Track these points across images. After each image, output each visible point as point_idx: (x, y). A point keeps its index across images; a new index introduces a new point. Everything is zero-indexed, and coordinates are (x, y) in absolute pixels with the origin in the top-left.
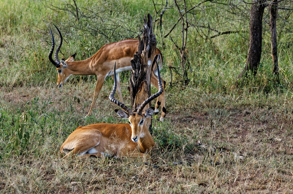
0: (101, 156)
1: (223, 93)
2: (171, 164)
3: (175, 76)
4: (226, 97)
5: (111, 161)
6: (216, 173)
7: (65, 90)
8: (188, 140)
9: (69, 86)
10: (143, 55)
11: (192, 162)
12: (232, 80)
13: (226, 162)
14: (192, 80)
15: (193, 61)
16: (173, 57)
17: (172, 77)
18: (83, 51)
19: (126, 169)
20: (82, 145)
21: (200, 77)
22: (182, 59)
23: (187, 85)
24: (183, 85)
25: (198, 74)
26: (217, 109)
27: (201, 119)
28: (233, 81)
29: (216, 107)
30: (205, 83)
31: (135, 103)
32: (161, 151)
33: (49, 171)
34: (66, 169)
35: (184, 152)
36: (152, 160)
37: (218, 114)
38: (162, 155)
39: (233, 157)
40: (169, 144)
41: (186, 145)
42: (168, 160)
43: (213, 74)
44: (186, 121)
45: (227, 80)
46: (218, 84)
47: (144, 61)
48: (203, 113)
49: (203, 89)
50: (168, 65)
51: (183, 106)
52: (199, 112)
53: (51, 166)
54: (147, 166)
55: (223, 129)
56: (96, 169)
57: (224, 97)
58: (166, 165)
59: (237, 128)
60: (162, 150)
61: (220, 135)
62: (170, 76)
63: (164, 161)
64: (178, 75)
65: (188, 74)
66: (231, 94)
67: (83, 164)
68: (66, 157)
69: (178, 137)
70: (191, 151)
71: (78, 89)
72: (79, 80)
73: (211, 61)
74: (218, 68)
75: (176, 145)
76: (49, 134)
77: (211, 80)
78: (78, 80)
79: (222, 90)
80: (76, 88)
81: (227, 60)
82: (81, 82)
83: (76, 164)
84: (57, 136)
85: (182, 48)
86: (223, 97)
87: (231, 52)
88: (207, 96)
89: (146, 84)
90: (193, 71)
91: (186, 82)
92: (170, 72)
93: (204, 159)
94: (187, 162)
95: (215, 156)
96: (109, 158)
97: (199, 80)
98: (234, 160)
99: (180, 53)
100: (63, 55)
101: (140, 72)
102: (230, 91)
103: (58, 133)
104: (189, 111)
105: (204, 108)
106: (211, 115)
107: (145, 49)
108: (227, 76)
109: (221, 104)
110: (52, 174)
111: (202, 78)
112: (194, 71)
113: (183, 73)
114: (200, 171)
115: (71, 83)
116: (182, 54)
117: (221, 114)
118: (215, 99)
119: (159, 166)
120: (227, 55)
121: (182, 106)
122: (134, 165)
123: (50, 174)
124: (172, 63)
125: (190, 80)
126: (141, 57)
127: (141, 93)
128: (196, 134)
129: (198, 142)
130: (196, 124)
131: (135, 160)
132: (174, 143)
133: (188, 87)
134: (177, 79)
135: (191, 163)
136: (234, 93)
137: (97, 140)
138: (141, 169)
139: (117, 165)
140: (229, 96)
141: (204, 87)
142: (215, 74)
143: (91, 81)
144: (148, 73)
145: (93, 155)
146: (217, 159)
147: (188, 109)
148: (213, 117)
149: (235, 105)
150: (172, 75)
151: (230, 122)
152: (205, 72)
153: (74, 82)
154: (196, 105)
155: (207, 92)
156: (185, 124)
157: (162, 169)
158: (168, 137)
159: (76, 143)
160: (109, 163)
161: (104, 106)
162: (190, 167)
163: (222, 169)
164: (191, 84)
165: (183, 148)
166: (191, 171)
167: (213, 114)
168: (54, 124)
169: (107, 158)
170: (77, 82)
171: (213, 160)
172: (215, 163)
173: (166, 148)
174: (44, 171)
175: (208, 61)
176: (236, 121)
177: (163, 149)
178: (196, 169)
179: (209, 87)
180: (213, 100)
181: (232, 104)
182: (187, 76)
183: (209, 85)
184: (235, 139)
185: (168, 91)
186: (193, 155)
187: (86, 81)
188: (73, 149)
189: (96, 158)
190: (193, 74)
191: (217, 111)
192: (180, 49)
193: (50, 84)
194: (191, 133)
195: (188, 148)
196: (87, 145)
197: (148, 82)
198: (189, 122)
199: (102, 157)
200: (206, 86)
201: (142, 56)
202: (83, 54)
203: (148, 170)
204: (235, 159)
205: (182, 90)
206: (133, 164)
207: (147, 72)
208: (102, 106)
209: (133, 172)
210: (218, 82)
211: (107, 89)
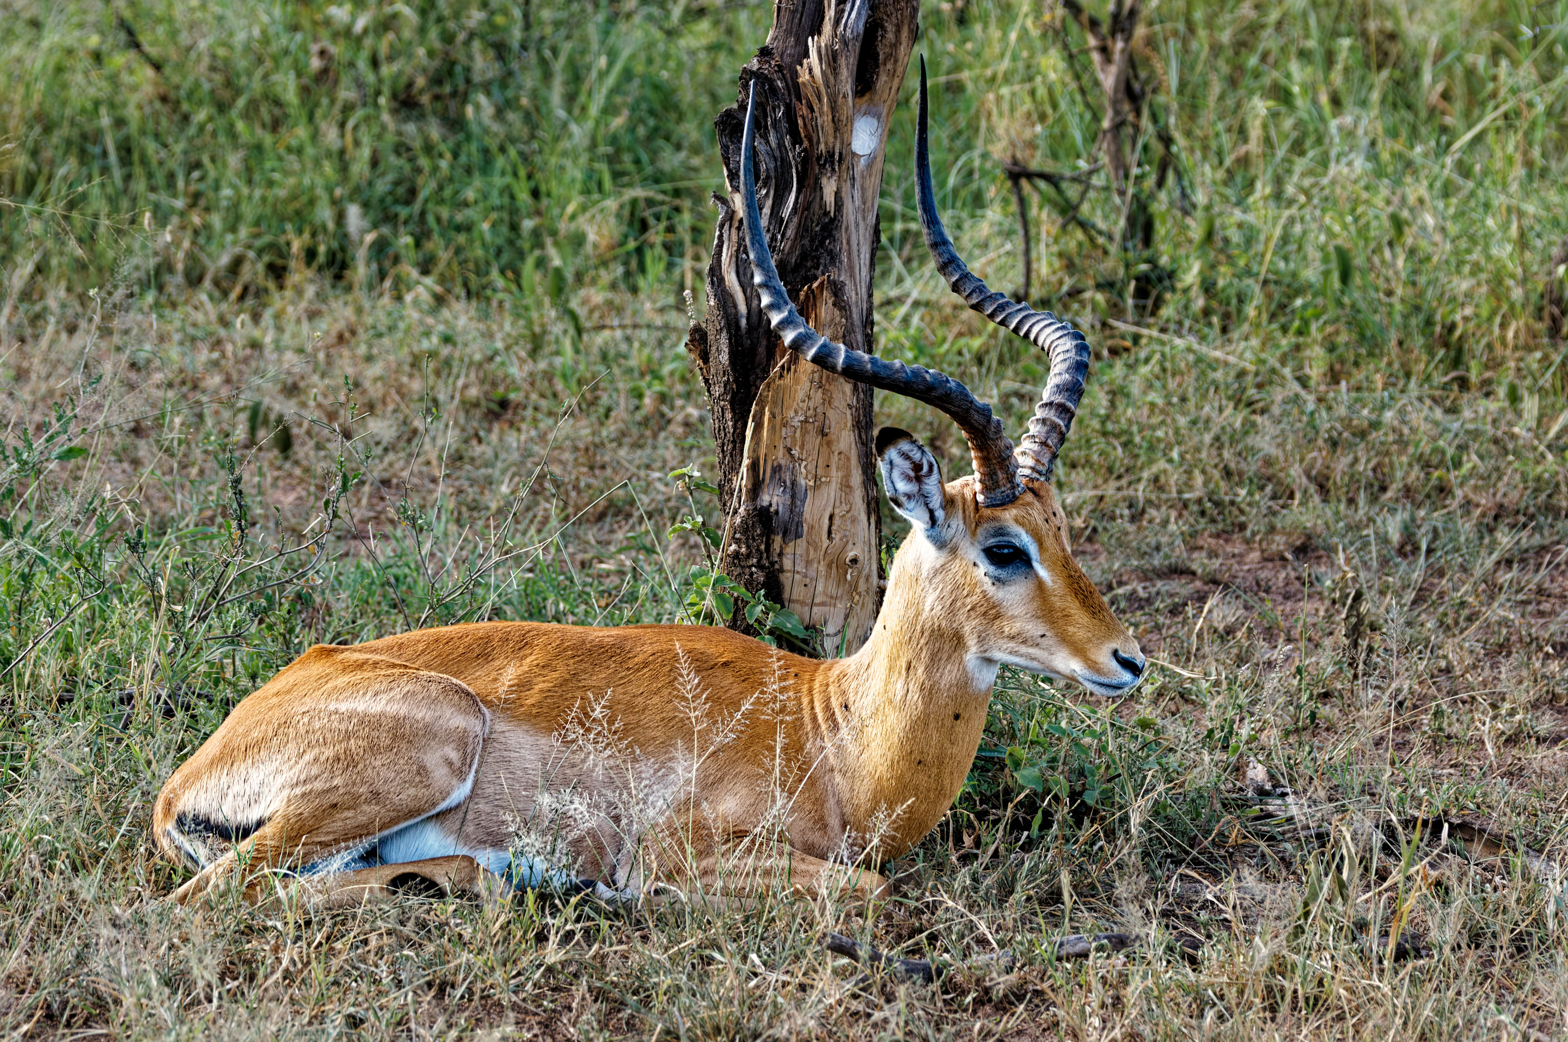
0: (480, 886)
1: (1439, 379)
2: (1043, 949)
3: (1056, 241)
4: (1467, 414)
5: (557, 922)
6: (1399, 1021)
7: (174, 353)
8: (1173, 761)
9: (199, 317)
10: (817, 71)
11: (1209, 937)
12: (1512, 276)
13: (1476, 937)
14: (1191, 275)
15: (1193, 117)
16: (1042, 92)
17: (1027, 252)
18: (316, 39)
19: (679, 989)
20: (334, 798)
21: (1260, 248)
22: (1115, 103)
23: (1153, 314)
24: (1116, 309)
25: (1240, 226)
26: (1393, 511)
27: (1267, 591)
28: (1524, 281)
29: (1384, 489)
30: (1299, 302)
31: (746, 462)
32: (959, 841)
33: (65, 1003)
34: (201, 984)
35: (1145, 854)
36: (889, 917)
37: (1401, 552)
38: (963, 877)
39: (1530, 900)
40: (1022, 788)
41: (1154, 795)
42: (1010, 915)
43: (1359, 232)
44: (1149, 601)
45: (1473, 274)
46: (1398, 307)
47: (825, 120)
48: (1279, 543)
49: (1277, 346)
50: (999, 151)
51: (1124, 482)
52: (1254, 534)
53: (80, 959)
54: (844, 969)
55: (1448, 670)
56: (442, 988)
57: (1453, 410)
58: (1000, 957)
59: (1554, 666)
60: (968, 841)
61: (1426, 719)
62: (1019, 240)
63: (983, 927)
64: (1079, 235)
65: (1161, 230)
66: (1502, 392)
67: (338, 945)
68: (199, 888)
69: (1093, 734)
70: (1193, 842)
71: (277, 342)
72: (284, 269)
73: (1348, 120)
74: (1397, 182)
75: (1073, 796)
76: (61, 701)
77: (1345, 277)
78: (278, 272)
79: (1432, 354)
80: (257, 333)
81: (1469, 120)
82: (299, 292)
83: (276, 949)
84: (118, 719)
85: (1116, 17)
86: (1438, 414)
87: (1496, 53)
88: (1311, 406)
89: (840, 304)
90: (1200, 198)
91: (1141, 293)
92: (1014, 207)
93: (1307, 914)
94: (1169, 937)
95: (1393, 887)
96: (544, 898)
97: (1248, 272)
98: (1539, 922)
99: (1096, 57)
100: (157, 67)
101: (786, 212)
102: (1494, 364)
103: (130, 697)
104: (1172, 527)
105: (1291, 496)
106: (1348, 560)
107: (827, 28)
108: (1473, 239)
109: (1427, 466)
110: (86, 1024)
111: (1270, 262)
112: (1208, 208)
113: (1122, 222)
114: (1273, 1009)
115: (217, 294)
116: (1113, 69)
117: (1430, 551)
118: (1375, 425)
119: (947, 965)
120: (1470, 72)
121: (1113, 484)
122: (745, 958)
123: (68, 1025)
124: (1028, 134)
125: (1171, 275)
126: (797, 86)
127: (797, 381)
128: (1230, 713)
129: (1250, 774)
130: (1230, 631)
131: (746, 920)
132: (1061, 784)
133: (1163, 330)
134: (1070, 266)
135: (1196, 945)
136: (1529, 381)
137: (450, 764)
138: (802, 988)
139: (604, 957)
140: (1493, 406)
141: (1284, 329)
142: (1380, 227)
143: (382, 276)
144: (852, 219)
145: (413, 876)
146: (1406, 907)
147: (1158, 507)
148: (1363, 575)
149: (1538, 479)
150: (1033, 231)
151: (1498, 611)
152: (1293, 211)
153: (246, 289)
154: (1228, 473)
155: (1315, 372)
156: (1136, 626)
157: (964, 993)
158: (1013, 737)
159: (280, 780)
160: (541, 938)
161: (489, 482)
162: (1192, 976)
163: (1451, 993)
164: (1186, 307)
165: (1135, 820)
166: (1201, 1005)
167: (1366, 544)
168: (99, 623)
169: (530, 897)
170: (271, 285)
171: (1374, 915)
172: (1392, 945)
173: (996, 822)
174: (27, 1000)
175: (1322, 119)
176: (1546, 606)
177: (970, 825)
178: (1241, 992)
179: (1329, 329)
180: (1363, 434)
181: (1512, 469)
182: (1147, 241)
183: (1332, 312)
184: (1542, 751)
185: (1001, 362)
186: (1215, 876)
187: (338, 277)
188: (260, 824)
189: (441, 894)
190: (1196, 231)
191: (1393, 530)
192: (1094, 24)
193: (52, 303)
194: (1187, 701)
195: (1169, 821)
196: (376, 795)
197: (854, 294)
198: (1175, 611)
199: (484, 894)
200: (1306, 323)
201: (804, 77)
202: (316, 63)
203: (855, 996)
204: (1551, 909)
205: (1114, 352)
206: (732, 947)
207: (850, 210)
208: (473, 482)
209: (735, 1009)
210: (1399, 291)
211: (508, 348)
